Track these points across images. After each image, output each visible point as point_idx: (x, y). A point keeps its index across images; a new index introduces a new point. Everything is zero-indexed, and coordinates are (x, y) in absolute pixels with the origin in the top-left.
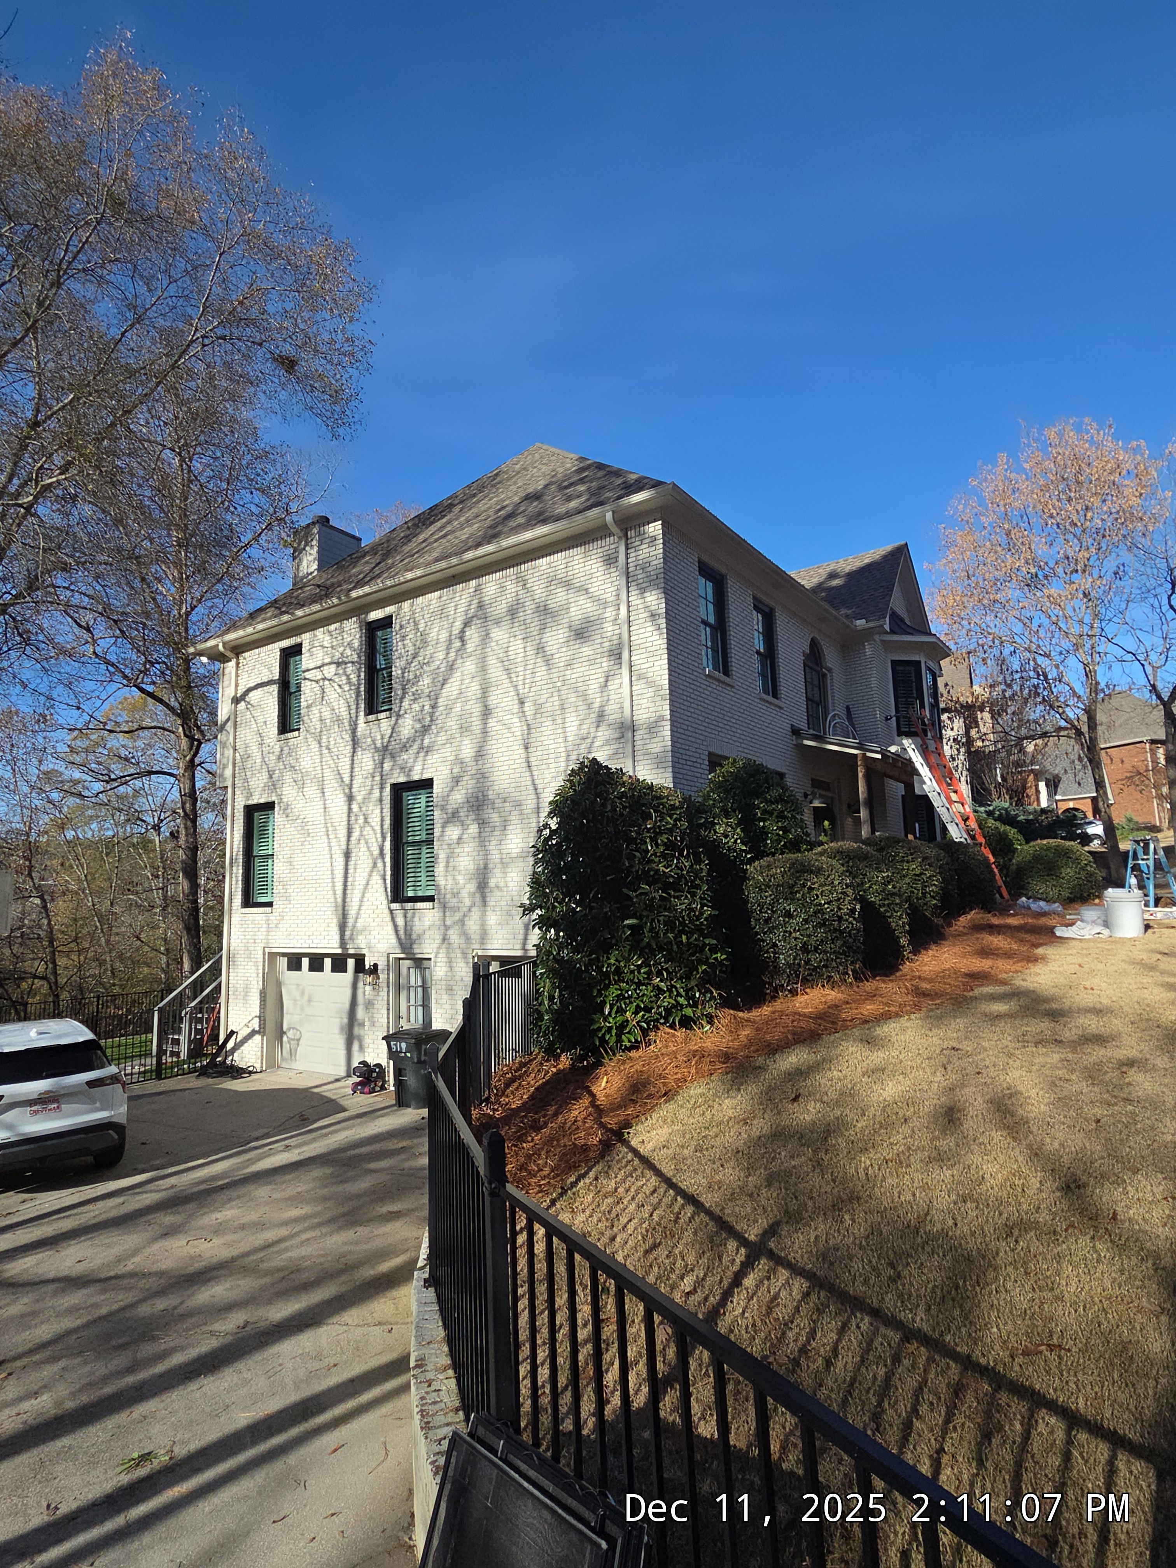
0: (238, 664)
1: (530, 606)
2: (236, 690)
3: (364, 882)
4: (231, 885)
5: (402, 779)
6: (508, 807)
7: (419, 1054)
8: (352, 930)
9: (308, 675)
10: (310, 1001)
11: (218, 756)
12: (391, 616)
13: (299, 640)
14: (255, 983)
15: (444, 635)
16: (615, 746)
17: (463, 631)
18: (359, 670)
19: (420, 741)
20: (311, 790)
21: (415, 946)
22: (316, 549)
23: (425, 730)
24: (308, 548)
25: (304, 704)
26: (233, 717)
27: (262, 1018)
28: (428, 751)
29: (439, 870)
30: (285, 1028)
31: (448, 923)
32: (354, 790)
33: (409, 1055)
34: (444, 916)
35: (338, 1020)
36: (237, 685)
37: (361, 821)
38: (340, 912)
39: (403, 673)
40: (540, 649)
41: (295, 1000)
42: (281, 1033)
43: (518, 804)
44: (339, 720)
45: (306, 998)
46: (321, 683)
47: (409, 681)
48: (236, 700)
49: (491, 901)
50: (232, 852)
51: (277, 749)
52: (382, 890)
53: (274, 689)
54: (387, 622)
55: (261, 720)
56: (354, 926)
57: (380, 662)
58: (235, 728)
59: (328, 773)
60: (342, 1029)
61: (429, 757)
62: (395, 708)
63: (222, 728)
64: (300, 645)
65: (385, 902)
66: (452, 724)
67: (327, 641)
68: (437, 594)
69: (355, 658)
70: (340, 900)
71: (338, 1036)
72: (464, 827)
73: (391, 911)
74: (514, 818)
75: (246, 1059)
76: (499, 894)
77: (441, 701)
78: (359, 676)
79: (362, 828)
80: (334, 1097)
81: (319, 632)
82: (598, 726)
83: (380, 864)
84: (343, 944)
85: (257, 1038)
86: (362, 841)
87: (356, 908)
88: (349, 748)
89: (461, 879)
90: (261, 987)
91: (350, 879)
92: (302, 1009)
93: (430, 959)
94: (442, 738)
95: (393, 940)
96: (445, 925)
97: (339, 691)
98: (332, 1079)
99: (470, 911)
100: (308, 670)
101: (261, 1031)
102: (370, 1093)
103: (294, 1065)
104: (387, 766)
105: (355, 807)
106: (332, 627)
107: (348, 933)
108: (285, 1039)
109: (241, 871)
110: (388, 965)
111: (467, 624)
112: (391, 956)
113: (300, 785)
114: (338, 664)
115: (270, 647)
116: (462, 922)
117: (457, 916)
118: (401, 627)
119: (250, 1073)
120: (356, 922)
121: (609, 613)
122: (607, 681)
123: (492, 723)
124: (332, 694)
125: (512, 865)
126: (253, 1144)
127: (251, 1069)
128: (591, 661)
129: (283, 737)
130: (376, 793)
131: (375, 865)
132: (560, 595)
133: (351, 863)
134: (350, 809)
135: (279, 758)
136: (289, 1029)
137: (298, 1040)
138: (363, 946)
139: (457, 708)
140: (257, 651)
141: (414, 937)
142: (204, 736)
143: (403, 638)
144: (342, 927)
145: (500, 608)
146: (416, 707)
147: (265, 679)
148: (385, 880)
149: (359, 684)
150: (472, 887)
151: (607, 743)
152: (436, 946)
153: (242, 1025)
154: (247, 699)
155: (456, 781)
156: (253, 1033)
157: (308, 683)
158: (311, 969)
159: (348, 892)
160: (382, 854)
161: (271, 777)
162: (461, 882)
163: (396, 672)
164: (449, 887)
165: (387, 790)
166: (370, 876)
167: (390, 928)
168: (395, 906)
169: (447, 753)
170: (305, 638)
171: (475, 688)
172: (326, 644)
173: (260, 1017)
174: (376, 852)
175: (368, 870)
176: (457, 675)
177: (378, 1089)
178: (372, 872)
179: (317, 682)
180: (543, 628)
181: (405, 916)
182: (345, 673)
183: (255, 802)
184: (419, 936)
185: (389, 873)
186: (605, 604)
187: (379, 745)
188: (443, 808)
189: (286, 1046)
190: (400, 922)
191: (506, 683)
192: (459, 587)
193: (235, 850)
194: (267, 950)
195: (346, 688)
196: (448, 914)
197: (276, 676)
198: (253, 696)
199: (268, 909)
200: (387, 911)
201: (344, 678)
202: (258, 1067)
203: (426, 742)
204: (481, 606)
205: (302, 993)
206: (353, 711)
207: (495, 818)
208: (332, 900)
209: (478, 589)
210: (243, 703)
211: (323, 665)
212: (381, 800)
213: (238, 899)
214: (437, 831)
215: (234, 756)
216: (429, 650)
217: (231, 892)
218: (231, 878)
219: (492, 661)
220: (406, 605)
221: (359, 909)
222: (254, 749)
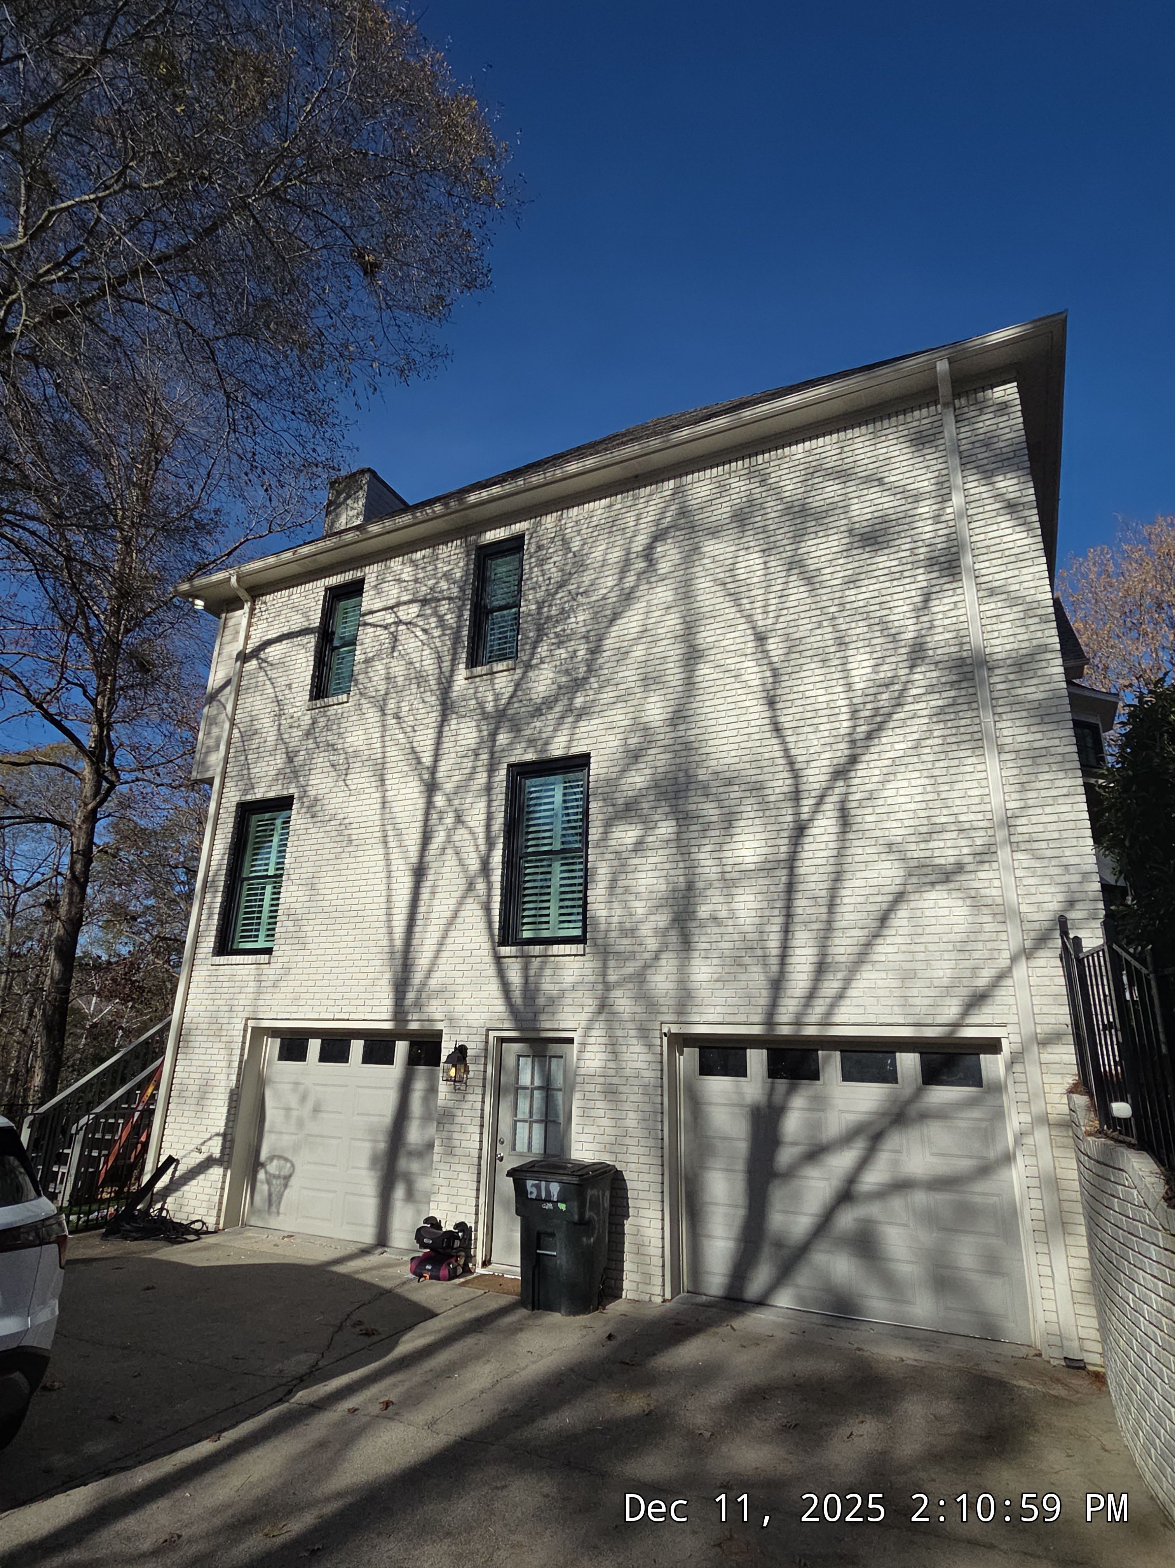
0: (252, 610)
1: (773, 508)
2: (246, 644)
3: (448, 914)
4: (199, 920)
5: (530, 756)
6: (735, 792)
7: (582, 1206)
8: (420, 991)
9: (369, 619)
10: (316, 1110)
11: (201, 736)
12: (523, 536)
13: (359, 574)
14: (223, 1077)
15: (616, 555)
16: (953, 693)
17: (650, 548)
18: (461, 609)
19: (566, 702)
20: (361, 779)
21: (543, 1017)
22: (362, 502)
23: (577, 684)
24: (349, 502)
25: (359, 657)
26: (235, 683)
27: (227, 1137)
28: (582, 714)
29: (597, 893)
30: (264, 1155)
31: (612, 978)
32: (439, 775)
33: (562, 1206)
34: (605, 967)
35: (368, 1145)
36: (247, 637)
37: (449, 820)
38: (399, 962)
39: (540, 608)
40: (795, 565)
41: (288, 1110)
42: (255, 1164)
43: (757, 788)
44: (420, 678)
45: (310, 1105)
46: (392, 629)
47: (549, 618)
48: (243, 657)
49: (701, 942)
50: (207, 871)
51: (307, 720)
52: (482, 925)
53: (311, 641)
54: (515, 544)
55: (282, 682)
56: (424, 984)
57: (498, 596)
58: (237, 695)
59: (393, 752)
60: (374, 1160)
61: (581, 724)
62: (524, 656)
63: (212, 698)
64: (362, 581)
65: (487, 946)
66: (629, 675)
67: (407, 573)
68: (604, 502)
69: (455, 591)
70: (399, 943)
71: (365, 1173)
72: (648, 825)
73: (498, 959)
74: (749, 809)
75: (186, 1209)
76: (716, 930)
77: (609, 643)
78: (460, 616)
79: (450, 832)
80: (387, 1285)
81: (396, 564)
82: (912, 667)
83: (481, 886)
84: (400, 1012)
85: (216, 1172)
86: (449, 851)
87: (430, 955)
88: (435, 716)
89: (640, 908)
90: (233, 1084)
91: (422, 909)
92: (300, 1124)
93: (571, 1041)
94: (608, 695)
95: (499, 1007)
96: (605, 982)
97: (423, 637)
98: (352, 1249)
99: (657, 958)
100: (372, 612)
101: (224, 1160)
102: (450, 1279)
103: (274, 1223)
104: (503, 738)
105: (439, 800)
106: (419, 555)
107: (411, 996)
108: (261, 1175)
109: (219, 899)
110: (486, 1050)
111: (658, 537)
112: (492, 1034)
113: (342, 772)
114: (424, 602)
115: (309, 586)
116: (640, 978)
117: (630, 968)
118: (539, 548)
119: (197, 1233)
120: (428, 976)
121: (925, 508)
122: (926, 601)
123: (704, 670)
124: (410, 643)
125: (745, 883)
126: (303, 1396)
127: (197, 1226)
128: (894, 576)
129: (319, 703)
130: (482, 778)
131: (471, 886)
132: (831, 490)
133: (427, 885)
134: (429, 805)
135: (308, 734)
136: (271, 1158)
137: (287, 1178)
138: (438, 1016)
139: (639, 652)
140: (286, 593)
141: (541, 1001)
142: (118, 776)
143: (541, 562)
144: (401, 986)
145: (722, 511)
146: (562, 653)
147: (296, 627)
148: (488, 909)
149: (459, 628)
150: (662, 919)
151: (931, 689)
152: (585, 1016)
153: (193, 1147)
154: (262, 656)
155: (634, 756)
156: (208, 1163)
157: (370, 630)
158: (324, 1058)
159: (417, 929)
160: (485, 868)
161: (290, 760)
162: (640, 911)
163: (528, 607)
164: (615, 919)
165: (502, 774)
166: (461, 904)
167: (493, 987)
168: (505, 950)
169: (620, 716)
170: (371, 573)
171: (673, 621)
172: (405, 576)
173: (224, 1135)
174: (474, 864)
175: (458, 894)
176: (639, 606)
177: (460, 1270)
178: (464, 897)
179: (386, 627)
180: (798, 537)
181: (526, 968)
182: (436, 613)
183: (259, 796)
184: (552, 1001)
185: (497, 899)
186: (917, 498)
187: (490, 707)
188: (608, 799)
189: (262, 1188)
190: (515, 976)
191: (731, 612)
192: (645, 491)
193: (213, 868)
194: (251, 1023)
195: (436, 633)
196: (612, 963)
197: (316, 623)
198: (273, 652)
199: (263, 958)
200: (489, 959)
201: (433, 620)
202: (211, 1222)
203: (579, 701)
204: (683, 512)
205: (304, 1098)
206: (446, 665)
207: (710, 810)
208: (385, 943)
209: (676, 491)
210: (254, 662)
211: (398, 605)
212: (489, 788)
213: (209, 942)
214: (594, 834)
215: (231, 733)
216: (587, 578)
217: (197, 931)
218: (201, 909)
219: (704, 585)
220: (549, 520)
221: (436, 957)
222: (267, 726)
